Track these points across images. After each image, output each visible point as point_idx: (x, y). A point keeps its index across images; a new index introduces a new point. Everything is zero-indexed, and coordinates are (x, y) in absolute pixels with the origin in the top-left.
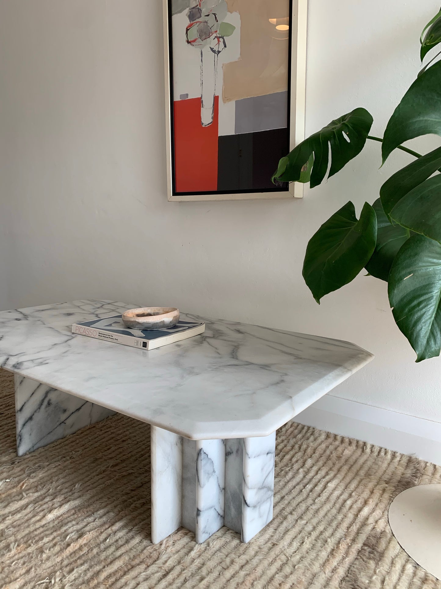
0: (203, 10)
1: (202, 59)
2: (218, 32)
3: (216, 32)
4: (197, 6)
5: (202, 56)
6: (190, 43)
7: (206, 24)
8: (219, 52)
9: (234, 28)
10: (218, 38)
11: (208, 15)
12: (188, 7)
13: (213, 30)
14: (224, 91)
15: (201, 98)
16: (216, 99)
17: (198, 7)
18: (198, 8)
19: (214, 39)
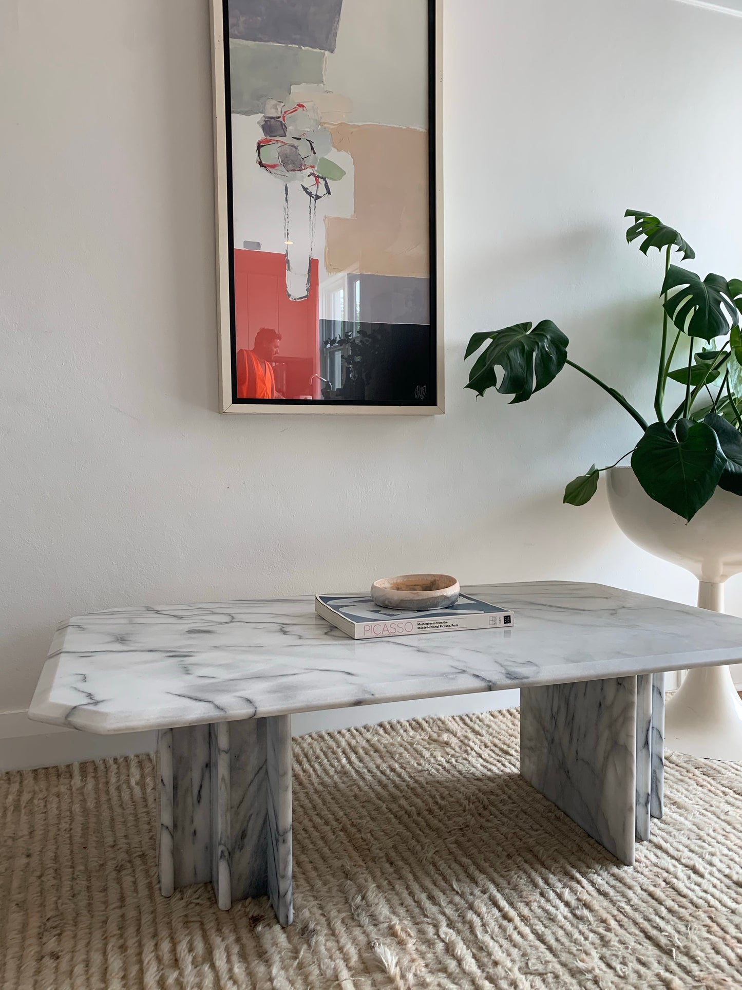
0: (290, 128)
1: (286, 198)
2: (316, 168)
3: (313, 167)
4: (279, 117)
5: (287, 194)
6: (265, 167)
7: (294, 149)
8: (318, 197)
9: (343, 173)
10: (317, 177)
11: (299, 139)
12: (261, 113)
13: (308, 162)
14: (328, 255)
15: (286, 255)
16: (313, 264)
17: (281, 119)
18: (281, 122)
19: (309, 176)
